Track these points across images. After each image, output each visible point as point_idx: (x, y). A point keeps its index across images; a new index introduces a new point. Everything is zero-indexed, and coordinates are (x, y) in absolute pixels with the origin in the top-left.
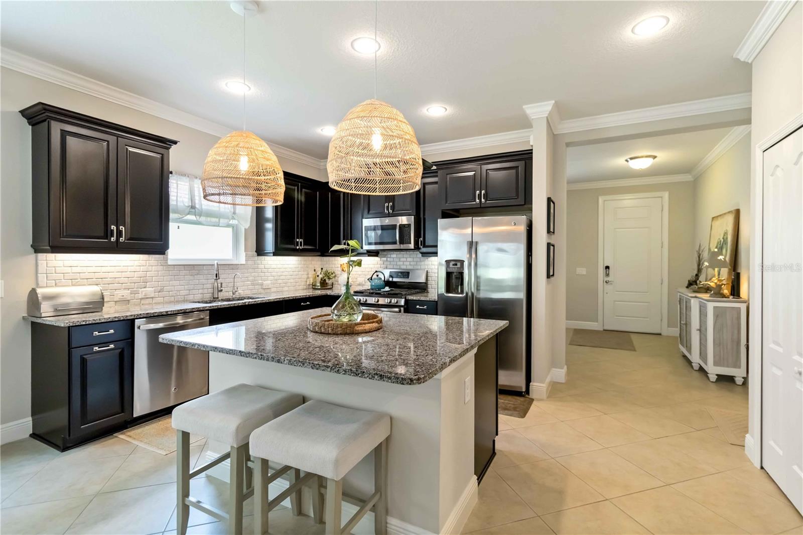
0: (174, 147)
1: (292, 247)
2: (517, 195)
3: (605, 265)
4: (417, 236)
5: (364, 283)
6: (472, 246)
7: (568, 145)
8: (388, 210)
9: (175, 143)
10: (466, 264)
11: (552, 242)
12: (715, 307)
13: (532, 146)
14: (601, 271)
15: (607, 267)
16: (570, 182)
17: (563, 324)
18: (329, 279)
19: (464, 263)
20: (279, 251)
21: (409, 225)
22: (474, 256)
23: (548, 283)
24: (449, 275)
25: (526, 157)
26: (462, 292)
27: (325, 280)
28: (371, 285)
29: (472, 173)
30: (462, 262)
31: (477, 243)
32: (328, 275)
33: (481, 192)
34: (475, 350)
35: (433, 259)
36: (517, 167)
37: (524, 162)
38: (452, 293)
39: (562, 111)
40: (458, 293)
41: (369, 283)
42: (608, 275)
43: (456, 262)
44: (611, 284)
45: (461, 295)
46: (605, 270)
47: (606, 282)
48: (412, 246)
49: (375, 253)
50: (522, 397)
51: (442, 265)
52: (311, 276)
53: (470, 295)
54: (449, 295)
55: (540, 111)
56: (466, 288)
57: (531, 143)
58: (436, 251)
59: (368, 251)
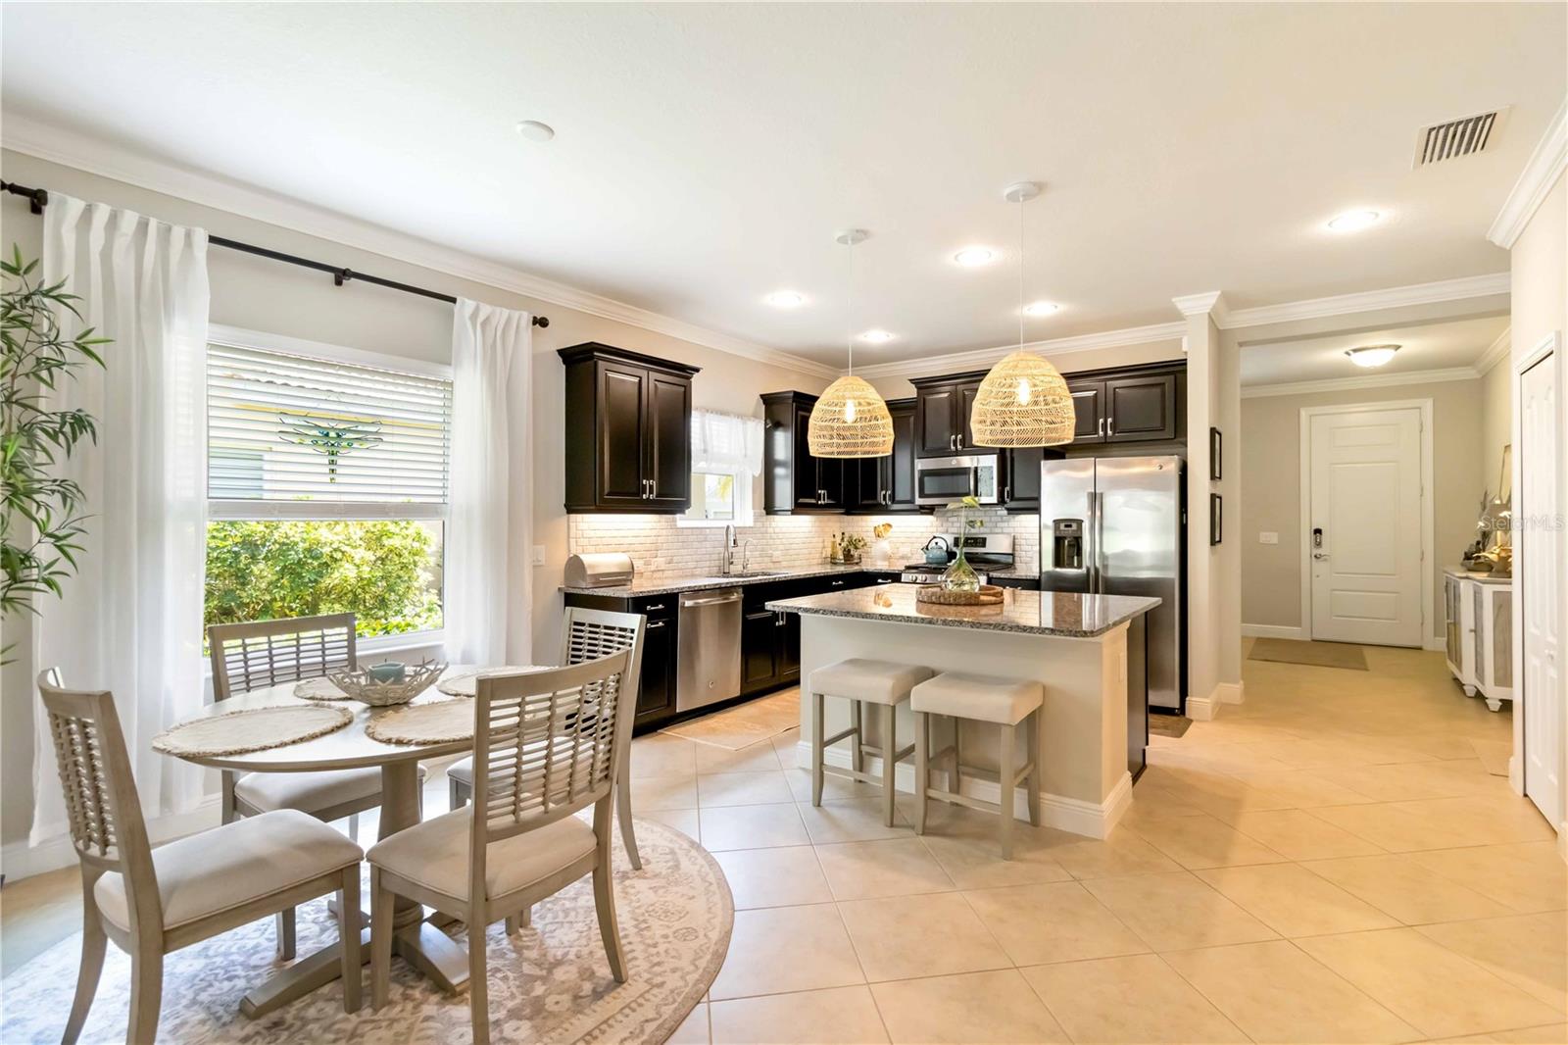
0: (696, 376)
1: (813, 501)
2: (1163, 423)
3: (1315, 527)
4: (1002, 483)
5: (909, 555)
6: (1095, 499)
7: (1241, 345)
8: (955, 444)
9: (697, 370)
10: (1086, 526)
11: (1218, 493)
12: (1494, 593)
13: (1186, 353)
14: (1306, 537)
15: (1318, 531)
16: (1245, 385)
17: (1236, 629)
18: (856, 548)
19: (1083, 524)
20: (799, 508)
21: (989, 469)
22: (1098, 513)
23: (1213, 553)
24: (1059, 541)
25: (1176, 370)
26: (1080, 566)
27: (849, 551)
28: (927, 558)
29: (1091, 393)
30: (1080, 522)
31: (1102, 494)
32: (854, 543)
33: (1106, 421)
34: (1127, 624)
35: (1028, 521)
36: (1164, 385)
37: (1172, 377)
38: (1063, 567)
39: (1232, 301)
40: (1071, 566)
41: (923, 555)
42: (1319, 544)
43: (1068, 523)
44: (1325, 560)
45: (1077, 571)
46: (1313, 537)
47: (1316, 556)
48: (993, 499)
49: (929, 510)
50: (1175, 715)
51: (1047, 527)
52: (829, 545)
53: (1092, 572)
54: (1058, 570)
55: (1197, 305)
56: (1086, 561)
57: (1184, 349)
58: (1032, 506)
59: (922, 507)
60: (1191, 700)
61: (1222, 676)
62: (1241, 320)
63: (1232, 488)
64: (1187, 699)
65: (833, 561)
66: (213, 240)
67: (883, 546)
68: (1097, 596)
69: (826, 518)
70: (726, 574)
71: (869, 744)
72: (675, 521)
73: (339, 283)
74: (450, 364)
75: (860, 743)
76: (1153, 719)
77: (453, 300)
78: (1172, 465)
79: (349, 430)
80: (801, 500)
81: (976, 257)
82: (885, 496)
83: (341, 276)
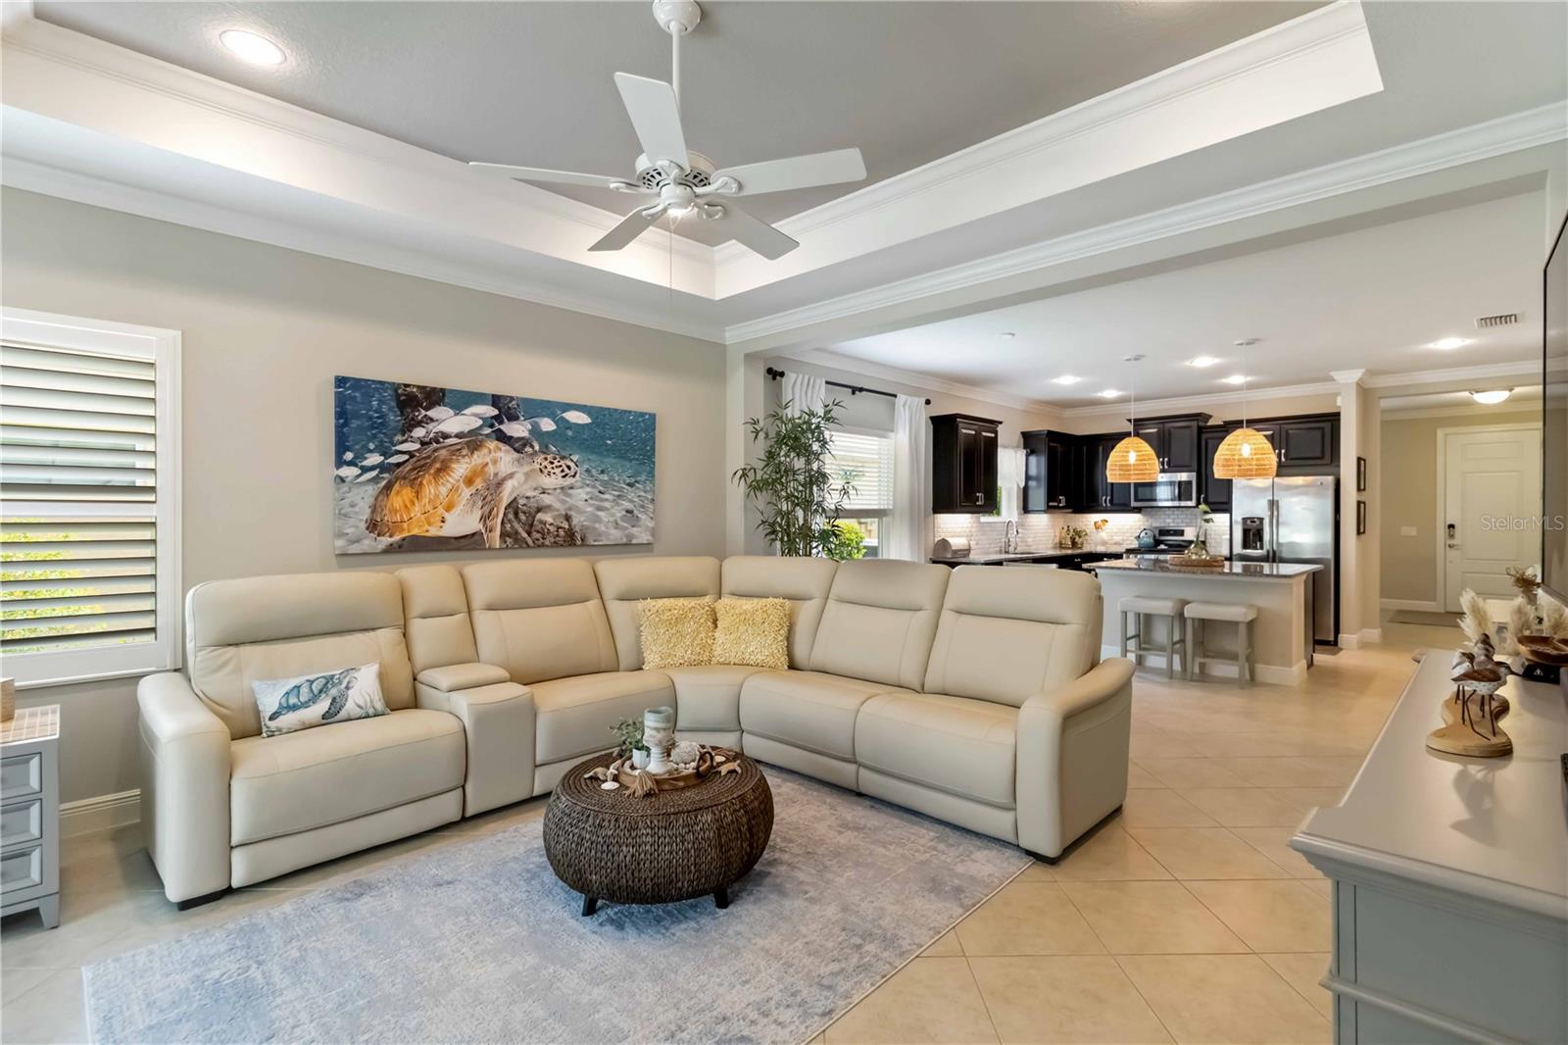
0: (1000, 426)
1: (1056, 504)
2: (1323, 452)
3: (1448, 523)
4: (1199, 493)
5: (1121, 542)
6: (1273, 505)
7: (1380, 398)
8: (1163, 465)
9: (1001, 423)
10: (1266, 522)
11: (1363, 500)
13: (1340, 407)
14: (1441, 532)
15: (1451, 526)
16: (1384, 411)
17: (1376, 602)
18: (1080, 537)
19: (1264, 521)
20: (1049, 509)
21: (1189, 483)
22: (1275, 513)
23: (1358, 539)
24: (1246, 532)
25: (1333, 419)
26: (1262, 548)
27: (1074, 539)
28: (1139, 544)
29: (1271, 432)
30: (1261, 520)
31: (1278, 501)
32: (1078, 533)
33: (1280, 452)
35: (1221, 519)
36: (1323, 428)
37: (1329, 424)
38: (1249, 548)
39: (1371, 373)
40: (1256, 548)
41: (1137, 542)
42: (1452, 536)
43: (1252, 520)
44: (1458, 549)
45: (1260, 551)
46: (1447, 530)
47: (1449, 546)
48: (1192, 503)
49: (1138, 510)
50: (1333, 645)
51: (1236, 522)
52: (1058, 534)
53: (1271, 554)
54: (1244, 551)
55: (1349, 377)
56: (1267, 546)
57: (1339, 404)
58: (1224, 506)
59: (1135, 508)
60: (1342, 637)
61: (1365, 624)
62: (1381, 382)
63: (1374, 496)
64: (1340, 636)
65: (1061, 546)
66: (827, 383)
67: (1103, 535)
68: (1275, 565)
69: (1056, 516)
70: (1007, 552)
71: (1144, 643)
72: (979, 518)
73: (853, 393)
74: (893, 431)
75: (1140, 644)
76: (1317, 647)
77: (895, 396)
78: (1330, 479)
79: (853, 471)
80: (1051, 504)
81: (1204, 362)
82: (1106, 500)
83: (855, 390)
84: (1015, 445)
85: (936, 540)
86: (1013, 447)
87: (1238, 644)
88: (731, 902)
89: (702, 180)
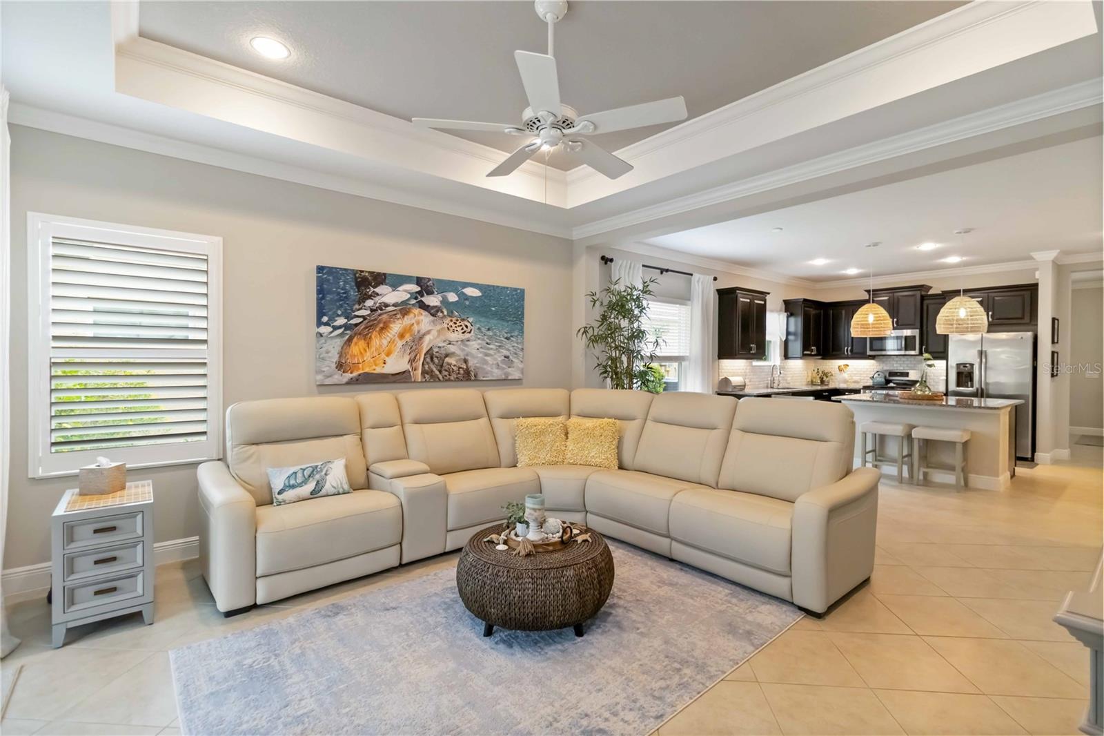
0: (768, 296)
1: (809, 353)
2: (1023, 315)
4: (921, 344)
5: (859, 381)
6: (981, 353)
7: (1072, 270)
8: (893, 324)
9: (769, 293)
10: (976, 367)
11: (1055, 350)
13: (1038, 279)
16: (1074, 282)
18: (827, 377)
19: (974, 366)
20: (804, 356)
21: (914, 337)
22: (984, 360)
23: (1052, 381)
24: (959, 374)
25: (1032, 289)
26: (972, 386)
27: (823, 378)
28: (873, 382)
29: (980, 300)
30: (972, 365)
31: (986, 351)
32: (826, 374)
33: (989, 313)
35: (940, 364)
36: (1023, 296)
37: (1029, 292)
38: (962, 387)
39: (1067, 253)
40: (967, 387)
41: (871, 381)
43: (964, 365)
45: (971, 389)
48: (917, 352)
49: (873, 357)
50: (1030, 460)
51: (951, 367)
52: (810, 375)
53: (980, 391)
54: (958, 388)
55: (1045, 257)
56: (976, 384)
57: (1037, 277)
58: (942, 354)
59: (870, 356)
60: (1038, 455)
61: (1057, 445)
62: (1073, 260)
63: (1065, 348)
64: (1036, 454)
65: (812, 383)
66: (643, 266)
67: (845, 375)
68: (983, 399)
69: (807, 361)
70: (772, 388)
71: (880, 456)
72: (752, 362)
73: (662, 273)
74: (689, 300)
75: (876, 456)
76: (1018, 462)
77: (692, 275)
78: (1030, 334)
79: (660, 328)
80: (805, 352)
81: (928, 247)
82: (847, 350)
83: (662, 271)
84: (779, 309)
85: (721, 378)
86: (777, 311)
87: (956, 459)
88: (586, 633)
89: (568, 124)
